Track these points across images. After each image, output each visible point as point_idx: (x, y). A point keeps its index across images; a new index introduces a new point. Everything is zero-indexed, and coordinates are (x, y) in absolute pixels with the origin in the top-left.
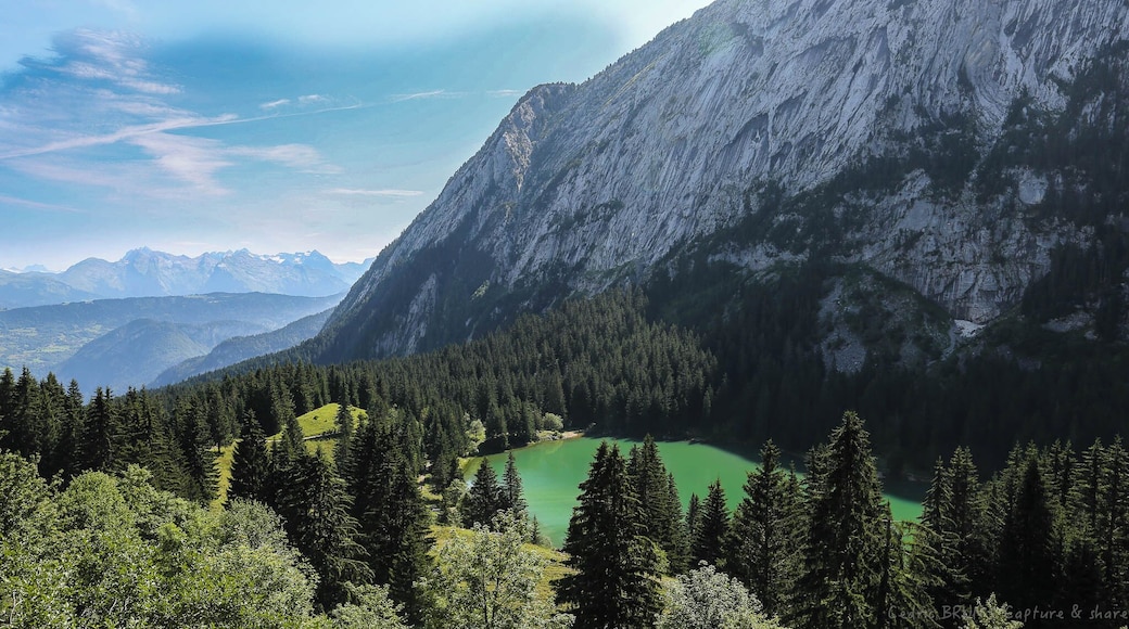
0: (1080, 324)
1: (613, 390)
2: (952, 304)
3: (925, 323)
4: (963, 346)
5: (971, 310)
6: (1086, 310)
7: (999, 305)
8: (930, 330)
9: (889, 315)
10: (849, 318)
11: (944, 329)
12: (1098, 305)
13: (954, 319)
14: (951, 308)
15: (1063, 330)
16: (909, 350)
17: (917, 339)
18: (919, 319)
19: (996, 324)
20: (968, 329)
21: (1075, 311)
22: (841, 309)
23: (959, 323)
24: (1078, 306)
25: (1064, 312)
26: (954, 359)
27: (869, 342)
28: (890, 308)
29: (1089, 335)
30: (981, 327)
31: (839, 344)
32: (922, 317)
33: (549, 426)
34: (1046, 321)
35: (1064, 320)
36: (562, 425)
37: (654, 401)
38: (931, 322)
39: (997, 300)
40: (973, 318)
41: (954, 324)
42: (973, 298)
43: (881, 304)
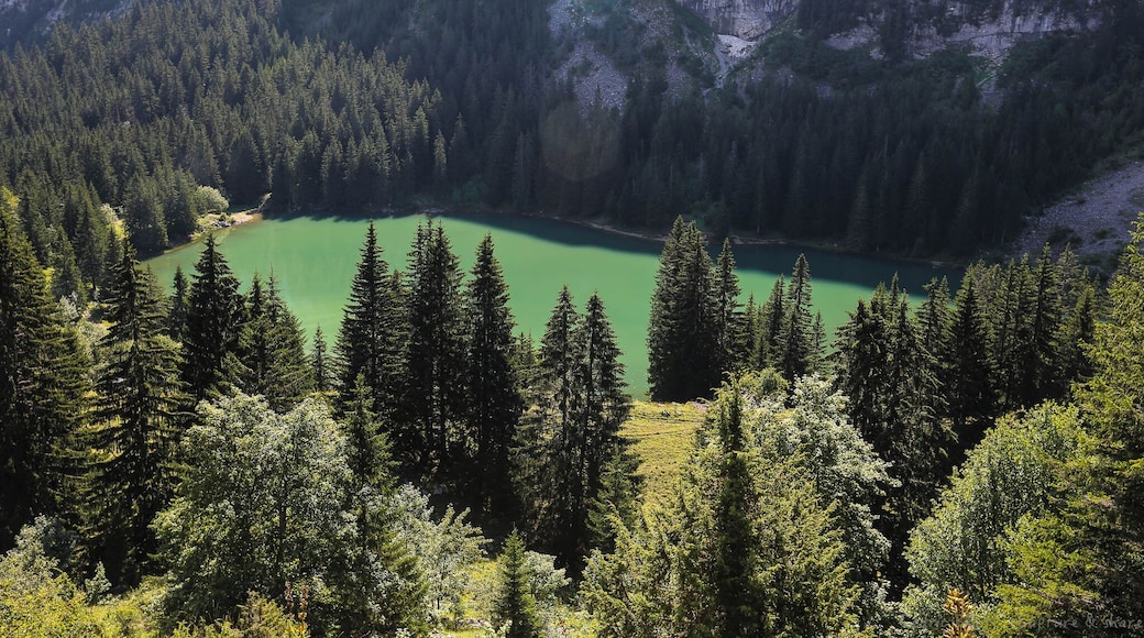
0: (863, 40)
1: (298, 147)
2: (714, 13)
3: (686, 38)
4: (737, 68)
5: (737, 22)
6: (870, 23)
7: (770, 15)
8: (693, 48)
9: (642, 28)
10: (592, 33)
11: (709, 46)
12: (882, 17)
13: (716, 34)
14: (713, 20)
15: (846, 48)
16: (676, 76)
17: (682, 60)
18: (678, 34)
19: (770, 41)
20: (737, 46)
21: (857, 24)
22: (578, 20)
23: (725, 39)
24: (860, 19)
25: (846, 26)
26: (731, 88)
27: (625, 65)
28: (641, 19)
29: (875, 53)
30: (752, 44)
31: (586, 68)
32: (681, 30)
33: (212, 207)
34: (827, 37)
35: (846, 36)
36: (226, 203)
37: (363, 159)
38: (693, 37)
39: (767, 9)
40: (740, 32)
41: (718, 40)
42: (739, 6)
43: (628, 13)
